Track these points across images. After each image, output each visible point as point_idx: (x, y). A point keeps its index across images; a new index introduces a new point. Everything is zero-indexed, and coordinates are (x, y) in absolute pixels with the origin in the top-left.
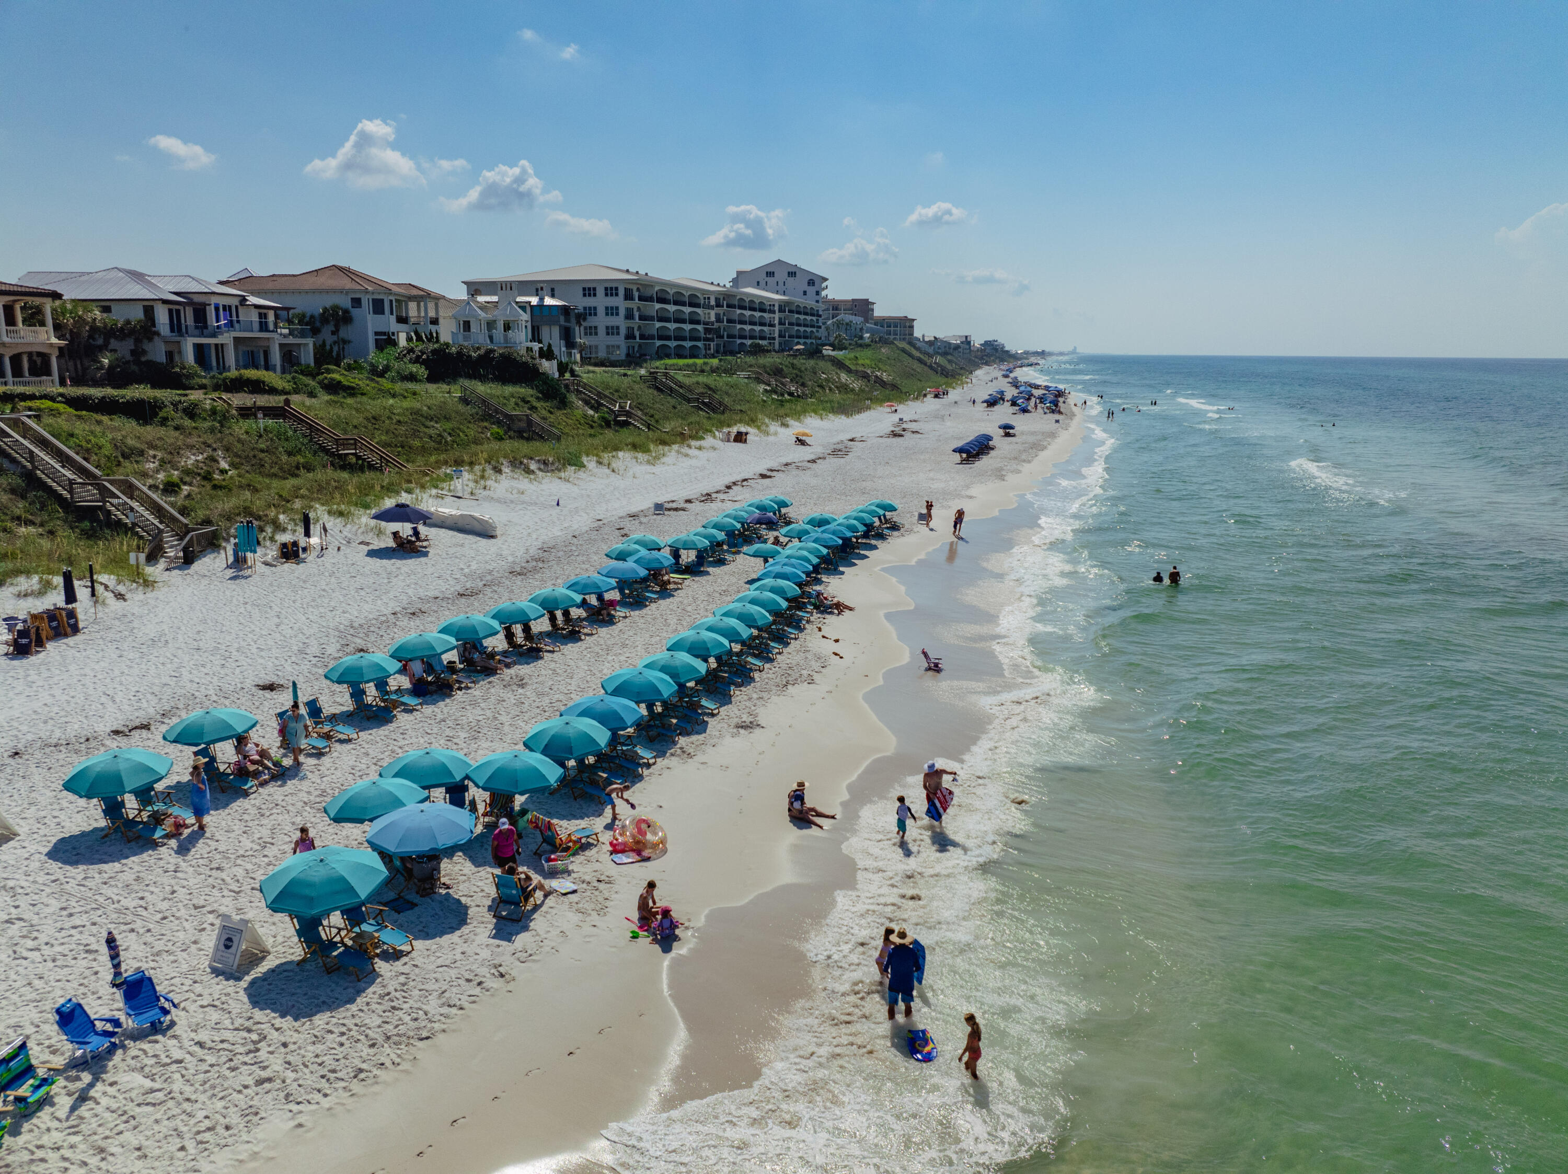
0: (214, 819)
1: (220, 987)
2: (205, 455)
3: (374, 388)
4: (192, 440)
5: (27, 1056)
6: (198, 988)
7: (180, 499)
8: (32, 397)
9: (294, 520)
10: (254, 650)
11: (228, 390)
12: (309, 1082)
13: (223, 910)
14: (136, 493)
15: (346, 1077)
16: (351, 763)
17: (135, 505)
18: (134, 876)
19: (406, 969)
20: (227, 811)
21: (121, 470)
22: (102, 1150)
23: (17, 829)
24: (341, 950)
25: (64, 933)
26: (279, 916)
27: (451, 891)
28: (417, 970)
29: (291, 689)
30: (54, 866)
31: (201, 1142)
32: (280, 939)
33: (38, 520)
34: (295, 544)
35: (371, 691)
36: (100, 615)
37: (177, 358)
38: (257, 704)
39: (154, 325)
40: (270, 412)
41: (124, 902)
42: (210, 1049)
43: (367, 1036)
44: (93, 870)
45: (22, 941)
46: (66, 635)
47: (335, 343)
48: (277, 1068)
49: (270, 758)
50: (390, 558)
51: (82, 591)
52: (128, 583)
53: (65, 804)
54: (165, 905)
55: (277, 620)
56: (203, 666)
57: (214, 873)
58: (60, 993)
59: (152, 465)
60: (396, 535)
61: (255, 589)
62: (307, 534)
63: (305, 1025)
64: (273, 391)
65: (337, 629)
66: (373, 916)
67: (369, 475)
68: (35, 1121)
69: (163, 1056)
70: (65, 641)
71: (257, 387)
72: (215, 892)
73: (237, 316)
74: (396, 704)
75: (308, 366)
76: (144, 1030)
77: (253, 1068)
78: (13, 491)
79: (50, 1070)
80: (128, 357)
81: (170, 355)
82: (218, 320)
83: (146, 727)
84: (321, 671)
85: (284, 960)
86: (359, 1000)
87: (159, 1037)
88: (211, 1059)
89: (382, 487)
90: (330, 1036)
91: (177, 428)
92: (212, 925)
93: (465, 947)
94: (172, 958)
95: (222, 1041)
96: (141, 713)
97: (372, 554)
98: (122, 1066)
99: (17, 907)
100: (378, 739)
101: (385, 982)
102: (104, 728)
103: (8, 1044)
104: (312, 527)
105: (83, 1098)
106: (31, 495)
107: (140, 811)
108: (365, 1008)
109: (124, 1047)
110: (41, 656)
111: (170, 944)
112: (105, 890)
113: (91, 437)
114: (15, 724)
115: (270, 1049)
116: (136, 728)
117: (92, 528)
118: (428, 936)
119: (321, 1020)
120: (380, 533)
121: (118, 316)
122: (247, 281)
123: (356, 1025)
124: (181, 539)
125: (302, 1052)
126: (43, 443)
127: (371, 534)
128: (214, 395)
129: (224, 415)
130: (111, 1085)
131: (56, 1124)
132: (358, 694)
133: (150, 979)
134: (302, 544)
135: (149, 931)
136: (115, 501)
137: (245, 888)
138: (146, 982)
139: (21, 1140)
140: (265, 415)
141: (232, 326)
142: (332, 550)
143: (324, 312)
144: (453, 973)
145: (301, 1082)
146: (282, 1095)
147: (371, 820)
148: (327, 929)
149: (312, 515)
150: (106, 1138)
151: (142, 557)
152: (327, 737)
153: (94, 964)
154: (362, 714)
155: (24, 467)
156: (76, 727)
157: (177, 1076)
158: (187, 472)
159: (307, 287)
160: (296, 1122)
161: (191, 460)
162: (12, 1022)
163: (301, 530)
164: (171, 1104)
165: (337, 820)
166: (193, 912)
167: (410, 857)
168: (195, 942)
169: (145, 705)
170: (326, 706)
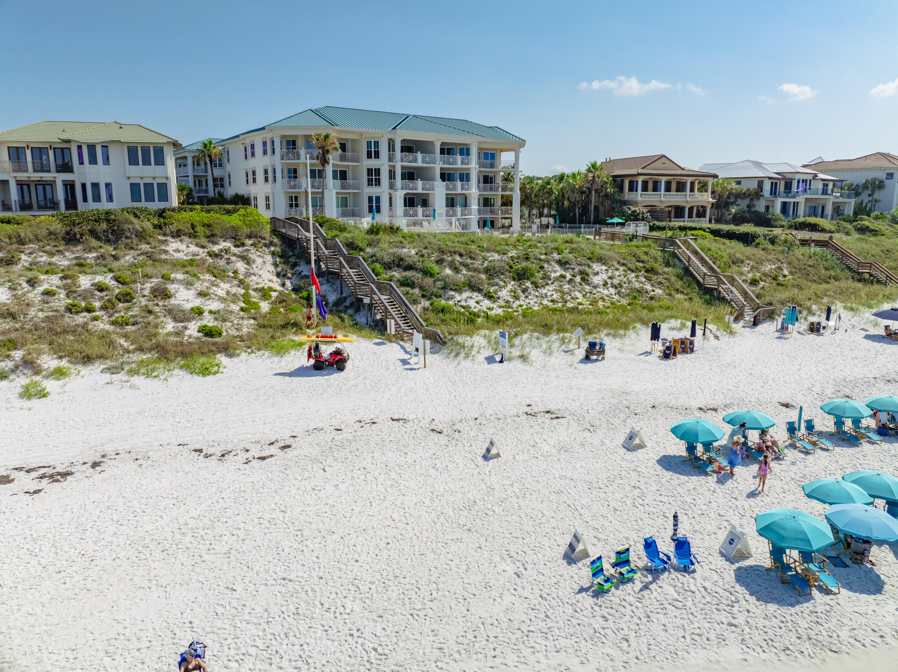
0: (739, 471)
1: (722, 563)
2: (776, 266)
3: (891, 231)
4: (771, 257)
5: (628, 554)
6: (711, 558)
7: (757, 289)
8: (695, 229)
9: (821, 309)
10: (782, 382)
11: (796, 229)
12: (756, 639)
13: (733, 522)
14: (736, 283)
15: (778, 648)
16: (826, 464)
17: (734, 289)
18: (693, 487)
19: (832, 603)
20: (747, 469)
21: (730, 270)
22: (649, 617)
23: (647, 444)
24: (794, 573)
25: (656, 502)
26: (761, 538)
27: (874, 567)
28: (839, 607)
29: (799, 409)
30: (659, 468)
31: (693, 639)
32: (759, 551)
33: (685, 292)
34: (819, 324)
35: (848, 425)
36: (705, 345)
37: (771, 210)
38: (777, 413)
39: (762, 191)
40: (819, 243)
41: (685, 498)
42: (709, 593)
43: (797, 631)
44: (676, 476)
45: (638, 499)
46: (687, 353)
47: (870, 201)
48: (741, 622)
49: (777, 447)
50: (880, 342)
51: (699, 331)
52: (722, 331)
53: (670, 439)
54: (704, 508)
55: (799, 367)
56: (752, 384)
57: (733, 500)
58: (648, 531)
59: (746, 269)
60: (887, 327)
61: (789, 346)
62: (828, 318)
63: (762, 606)
64: (823, 230)
65: (835, 380)
66: (818, 561)
67: (876, 287)
68: (625, 586)
69: (686, 585)
70: (686, 355)
71: (814, 228)
72: (731, 511)
73: (810, 186)
74: (863, 436)
75: (849, 216)
76: (680, 567)
77: (729, 615)
78: (677, 276)
79: (636, 566)
80: (745, 209)
81: (767, 208)
82: (798, 189)
83: (715, 410)
84: (820, 404)
85: (759, 564)
86: (797, 607)
87: (686, 575)
88: (709, 599)
89: (884, 296)
90: (774, 619)
91: (763, 249)
92: (726, 528)
93: (876, 608)
94: (702, 537)
95: (716, 592)
96: (714, 402)
97: (868, 337)
98: (666, 580)
99: (639, 481)
100: (846, 455)
101: (816, 605)
102: (696, 404)
103: (623, 545)
104: (831, 315)
105: (646, 587)
106: (685, 278)
107: (703, 454)
108: (800, 614)
109: (669, 571)
110: (674, 361)
111: (702, 529)
112: (678, 488)
113: (719, 252)
114: (656, 392)
115: (740, 609)
116: (710, 409)
117: (710, 299)
118: (851, 589)
119: (772, 607)
120: (876, 324)
121: (744, 187)
122: (820, 165)
123: (792, 621)
124: (754, 311)
125: (757, 620)
126: (696, 253)
127: (870, 325)
128: (788, 231)
129: (791, 244)
130: (660, 587)
131: (632, 593)
132: (839, 423)
133: (689, 543)
134: (823, 324)
135: (694, 518)
136: (724, 286)
137: (748, 515)
138: (687, 544)
139: (619, 592)
140: (816, 245)
141: (806, 191)
142: (841, 331)
143: (866, 182)
144: (864, 621)
145: (752, 636)
146: (740, 638)
147: (831, 504)
148: (788, 558)
149: (833, 308)
150: (652, 612)
151: (732, 318)
152: (814, 444)
153: (665, 524)
154: (839, 436)
155: (685, 264)
156: (682, 401)
157: (690, 599)
158: (765, 275)
159: (857, 167)
160: (744, 657)
161: (768, 267)
162: (626, 535)
163: (824, 316)
164: (684, 611)
165: (809, 496)
166: (717, 517)
167: (851, 536)
168: (715, 533)
169: (717, 398)
170: (817, 425)
